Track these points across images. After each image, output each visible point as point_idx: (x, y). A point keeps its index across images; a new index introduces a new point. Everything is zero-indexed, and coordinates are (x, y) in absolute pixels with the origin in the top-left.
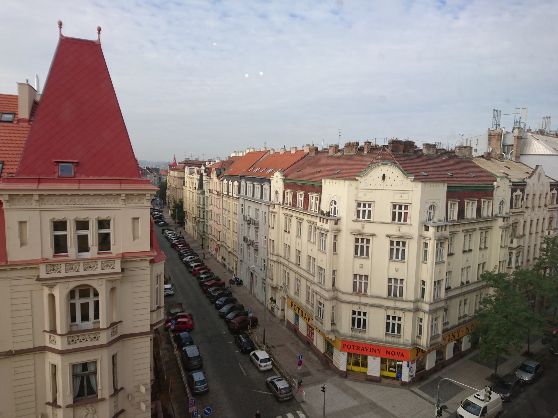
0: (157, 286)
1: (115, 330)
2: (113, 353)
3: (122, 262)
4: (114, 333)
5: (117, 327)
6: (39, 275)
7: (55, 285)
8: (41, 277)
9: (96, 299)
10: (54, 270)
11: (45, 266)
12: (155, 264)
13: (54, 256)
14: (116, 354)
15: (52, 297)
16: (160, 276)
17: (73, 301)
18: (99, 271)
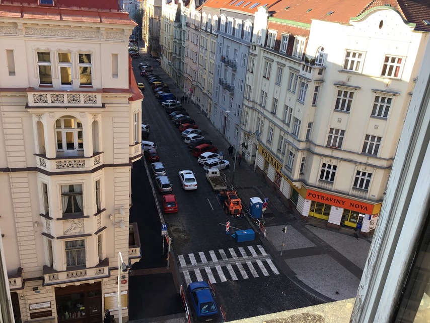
0: (136, 123)
1: (98, 159)
2: (96, 179)
3: (102, 97)
4: (97, 162)
5: (99, 156)
6: (27, 103)
7: (43, 114)
8: (30, 105)
9: (79, 130)
10: (41, 100)
11: (33, 96)
12: (133, 102)
13: (40, 86)
14: (99, 180)
15: (40, 124)
16: (138, 113)
17: (59, 130)
18: (82, 104)
